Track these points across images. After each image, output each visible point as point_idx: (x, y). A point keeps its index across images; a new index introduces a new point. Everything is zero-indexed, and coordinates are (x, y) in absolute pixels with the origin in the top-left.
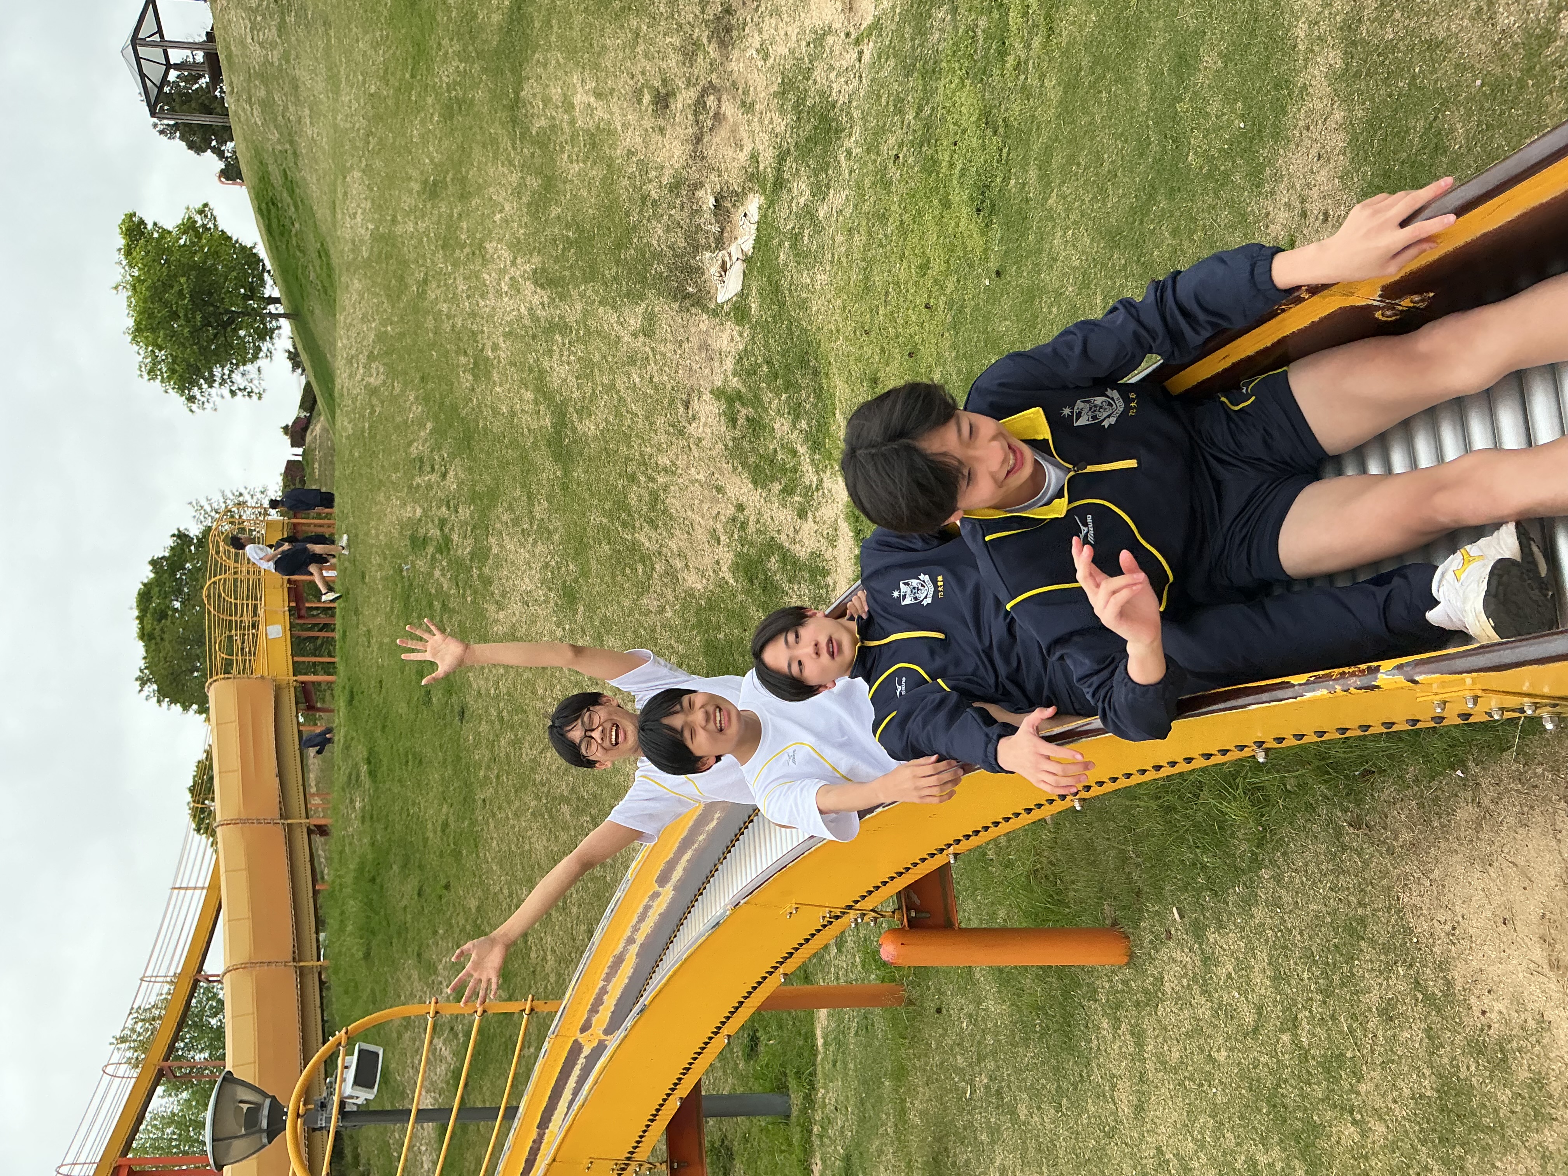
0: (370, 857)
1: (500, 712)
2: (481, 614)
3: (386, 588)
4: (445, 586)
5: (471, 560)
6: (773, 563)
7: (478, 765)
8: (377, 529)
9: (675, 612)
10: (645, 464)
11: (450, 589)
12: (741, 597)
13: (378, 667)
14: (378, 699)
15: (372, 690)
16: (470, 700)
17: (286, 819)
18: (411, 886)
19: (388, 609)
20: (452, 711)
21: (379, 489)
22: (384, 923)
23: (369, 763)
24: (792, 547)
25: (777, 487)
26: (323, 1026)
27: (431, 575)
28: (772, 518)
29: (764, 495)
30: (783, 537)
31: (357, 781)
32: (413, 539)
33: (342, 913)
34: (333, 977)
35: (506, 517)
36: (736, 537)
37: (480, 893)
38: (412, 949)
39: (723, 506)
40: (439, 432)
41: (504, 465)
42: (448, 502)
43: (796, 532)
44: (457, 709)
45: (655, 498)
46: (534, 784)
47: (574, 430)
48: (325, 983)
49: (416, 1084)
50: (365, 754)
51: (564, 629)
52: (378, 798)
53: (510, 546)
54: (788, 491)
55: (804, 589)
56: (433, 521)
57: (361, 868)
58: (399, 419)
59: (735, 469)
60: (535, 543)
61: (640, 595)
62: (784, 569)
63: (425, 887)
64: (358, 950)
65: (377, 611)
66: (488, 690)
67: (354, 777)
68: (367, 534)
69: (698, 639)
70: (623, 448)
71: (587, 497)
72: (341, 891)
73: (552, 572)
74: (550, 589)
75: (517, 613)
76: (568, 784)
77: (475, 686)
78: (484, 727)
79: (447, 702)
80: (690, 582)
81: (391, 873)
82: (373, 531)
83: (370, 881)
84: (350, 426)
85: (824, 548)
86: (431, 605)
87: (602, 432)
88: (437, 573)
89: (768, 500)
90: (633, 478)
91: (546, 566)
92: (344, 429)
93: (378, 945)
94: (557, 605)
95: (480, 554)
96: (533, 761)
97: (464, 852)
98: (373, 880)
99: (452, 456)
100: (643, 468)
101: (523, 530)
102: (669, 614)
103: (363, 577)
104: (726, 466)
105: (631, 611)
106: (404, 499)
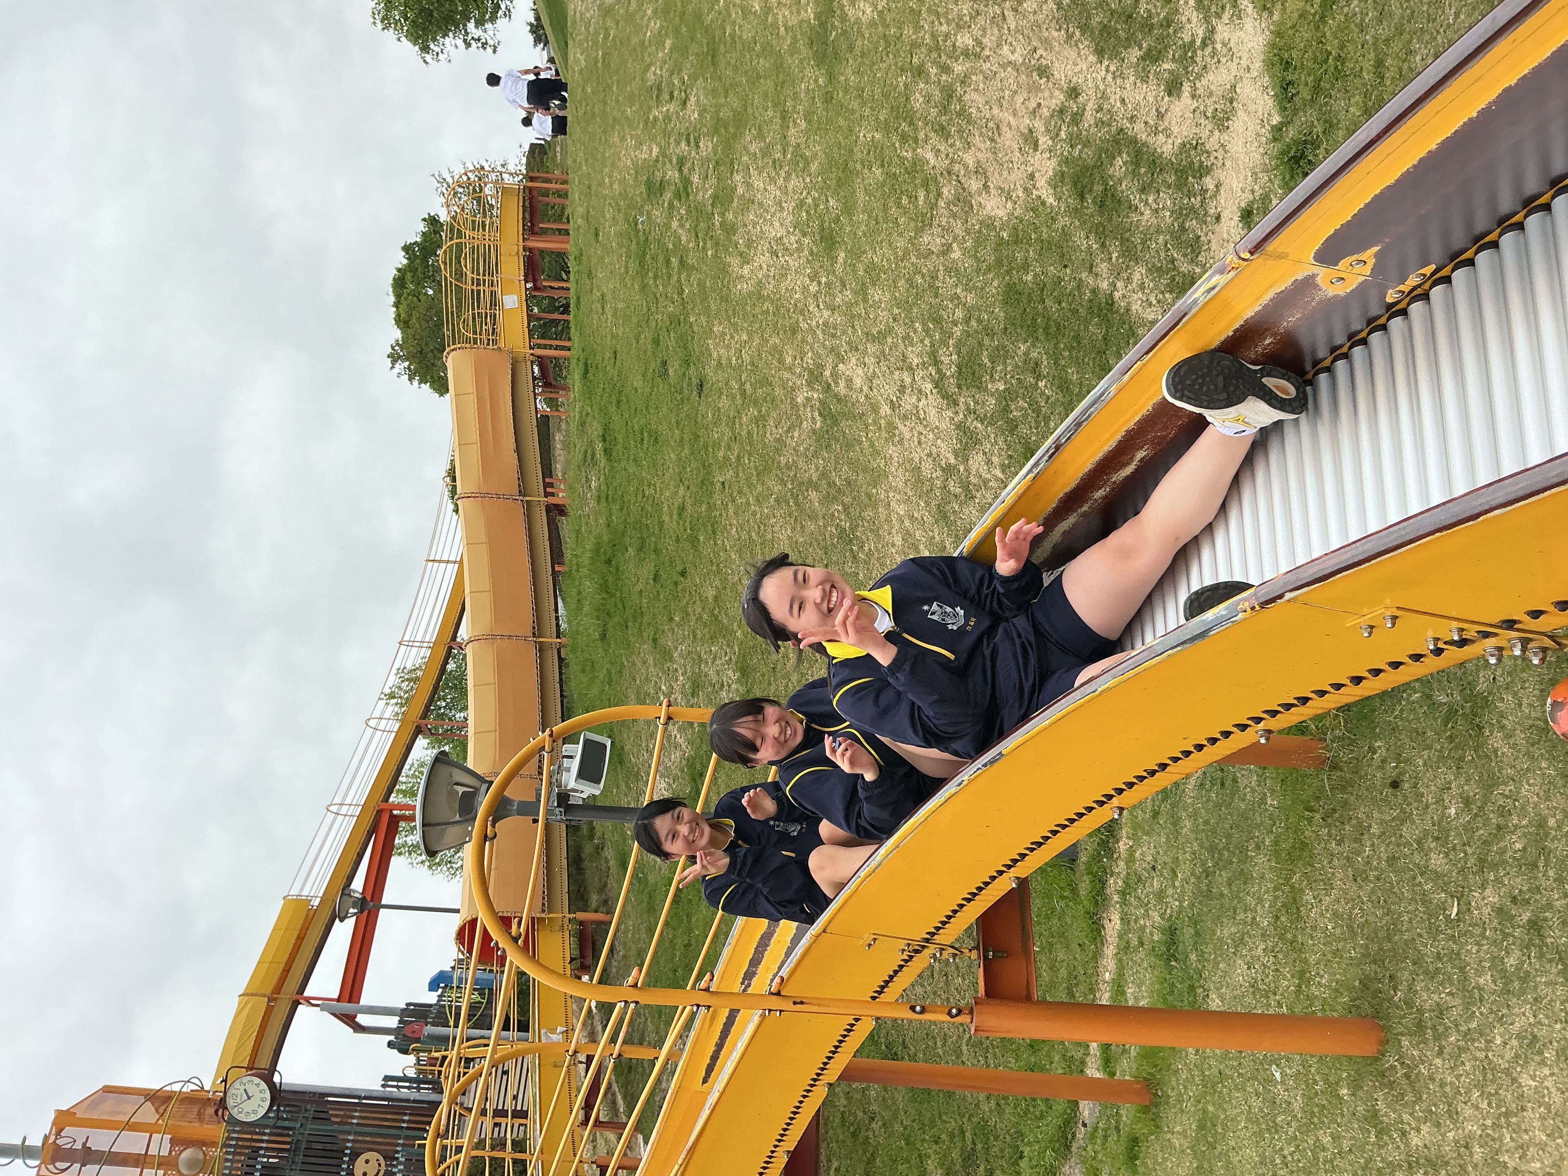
0: (606, 538)
1: (743, 385)
2: (723, 270)
3: (620, 246)
4: (684, 238)
5: (713, 205)
6: (1119, 166)
7: (717, 445)
8: (610, 177)
9: (965, 251)
10: (938, 48)
11: (689, 242)
12: (1063, 221)
13: (612, 336)
14: (613, 372)
15: (606, 362)
16: (709, 371)
17: (525, 496)
18: (647, 570)
19: (623, 270)
20: (690, 384)
21: (613, 129)
22: (620, 606)
23: (604, 440)
24: (1151, 140)
25: (1134, 54)
26: (562, 701)
27: (668, 226)
28: (1123, 101)
29: (1112, 68)
30: (1139, 126)
31: (592, 459)
32: (649, 184)
33: (579, 593)
34: (571, 656)
35: (754, 147)
36: (1063, 135)
37: (717, 582)
38: (648, 633)
39: (1047, 94)
40: (680, 50)
41: (755, 78)
42: (689, 135)
43: (1160, 116)
44: (695, 381)
45: (949, 93)
46: (779, 467)
47: (844, 18)
48: (565, 659)
49: (650, 767)
50: (600, 431)
51: (819, 283)
52: (613, 477)
53: (758, 184)
54: (1152, 56)
55: (1166, 199)
56: (671, 161)
57: (597, 550)
58: (635, 40)
59: (1070, 37)
60: (788, 175)
61: (919, 231)
62: (1135, 174)
63: (660, 572)
64: (594, 631)
65: (611, 272)
66: (729, 360)
67: (589, 456)
68: (601, 184)
69: (995, 284)
70: (908, 31)
71: (856, 107)
72: (578, 571)
73: (808, 212)
74: (804, 235)
75: (765, 267)
76: (817, 469)
77: (715, 355)
78: (724, 403)
79: (684, 374)
80: (989, 208)
81: (627, 555)
82: (607, 180)
83: (606, 562)
84: (582, 58)
85: (1204, 135)
86: (668, 262)
87: (881, 13)
88: (675, 224)
89: (1118, 75)
90: (920, 72)
91: (801, 204)
92: (577, 62)
93: (614, 627)
94: (811, 253)
95: (724, 197)
96: (777, 440)
97: (701, 538)
98: (609, 562)
99: (694, 78)
100: (934, 55)
101: (774, 162)
102: (956, 254)
103: (597, 235)
104: (1055, 34)
105: (906, 252)
106: (638, 136)
